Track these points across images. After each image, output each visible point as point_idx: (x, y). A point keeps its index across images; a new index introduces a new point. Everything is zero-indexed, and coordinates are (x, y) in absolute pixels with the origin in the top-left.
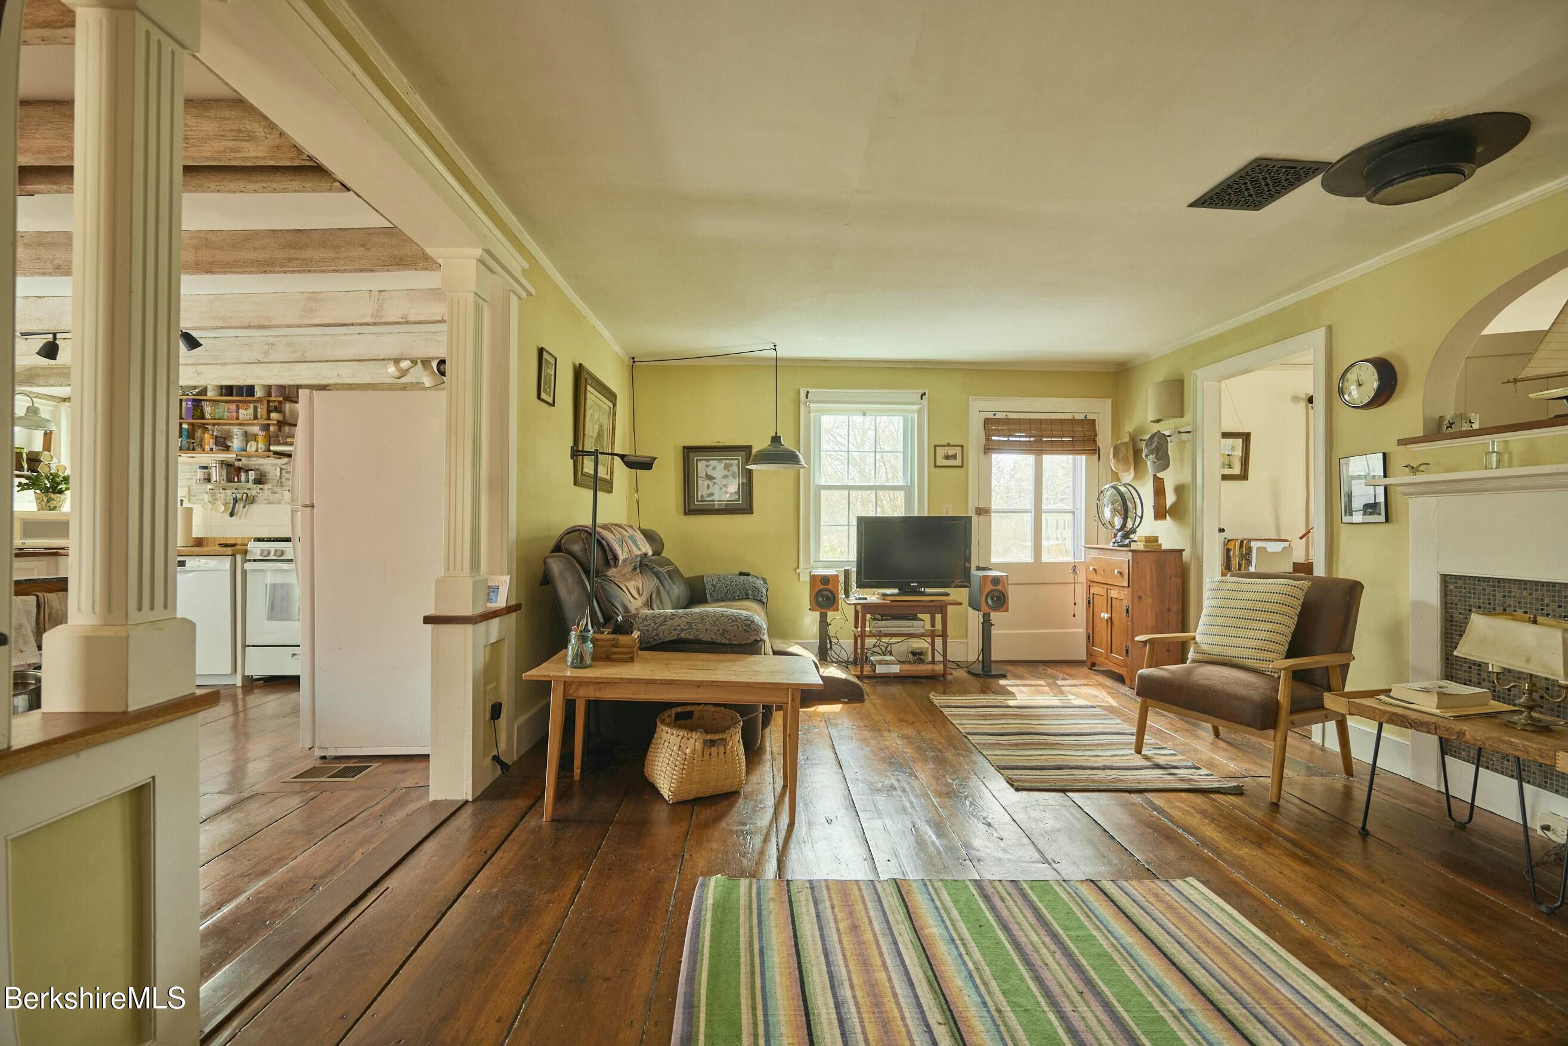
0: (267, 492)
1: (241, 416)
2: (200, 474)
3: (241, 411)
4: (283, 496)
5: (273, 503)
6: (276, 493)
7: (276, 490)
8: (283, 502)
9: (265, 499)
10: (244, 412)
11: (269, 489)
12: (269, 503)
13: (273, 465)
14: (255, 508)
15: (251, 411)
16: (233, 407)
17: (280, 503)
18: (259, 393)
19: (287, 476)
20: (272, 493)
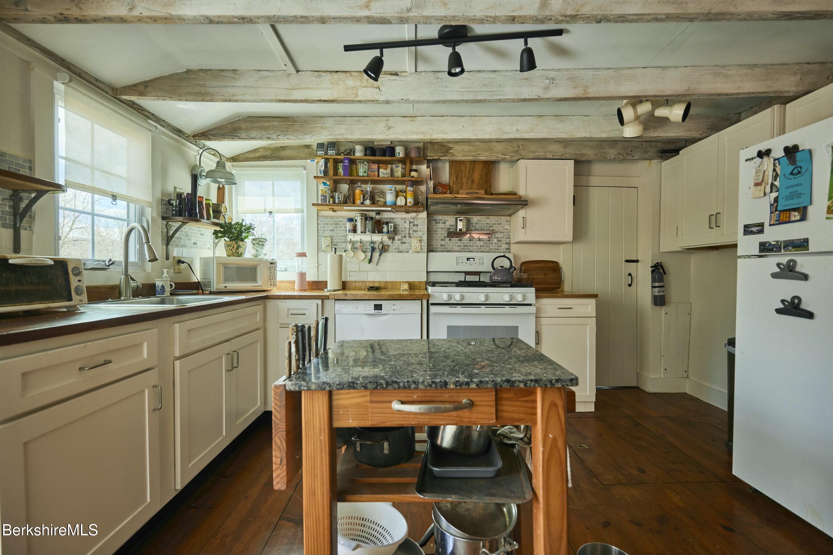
0: (397, 242)
1: (381, 175)
2: (349, 226)
3: (381, 170)
4: (411, 246)
5: (401, 252)
6: (404, 243)
7: (404, 240)
8: (410, 251)
9: (395, 249)
10: (384, 171)
11: (399, 240)
12: (398, 252)
13: (402, 219)
14: (388, 256)
15: (389, 171)
16: (375, 166)
17: (408, 252)
18: (400, 152)
19: (415, 228)
20: (402, 243)
